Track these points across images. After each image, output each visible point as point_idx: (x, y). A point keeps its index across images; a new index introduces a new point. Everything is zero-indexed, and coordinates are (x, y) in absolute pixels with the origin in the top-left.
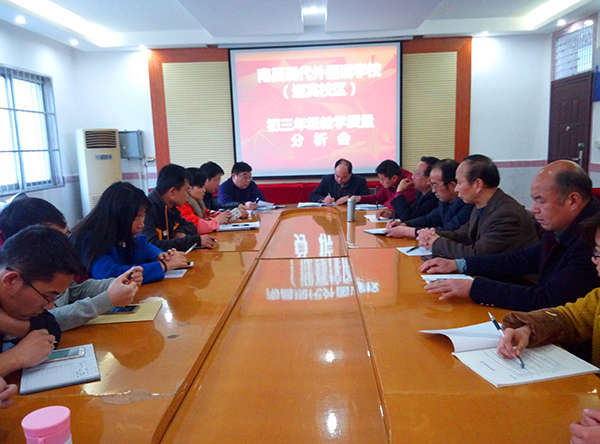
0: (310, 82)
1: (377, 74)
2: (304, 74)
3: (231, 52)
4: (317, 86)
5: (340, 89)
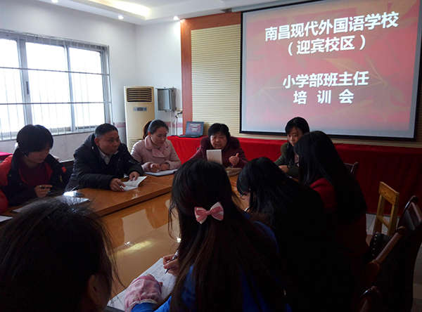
0: (315, 38)
1: (393, 23)
2: (310, 30)
3: (244, 14)
4: (323, 40)
5: (348, 43)
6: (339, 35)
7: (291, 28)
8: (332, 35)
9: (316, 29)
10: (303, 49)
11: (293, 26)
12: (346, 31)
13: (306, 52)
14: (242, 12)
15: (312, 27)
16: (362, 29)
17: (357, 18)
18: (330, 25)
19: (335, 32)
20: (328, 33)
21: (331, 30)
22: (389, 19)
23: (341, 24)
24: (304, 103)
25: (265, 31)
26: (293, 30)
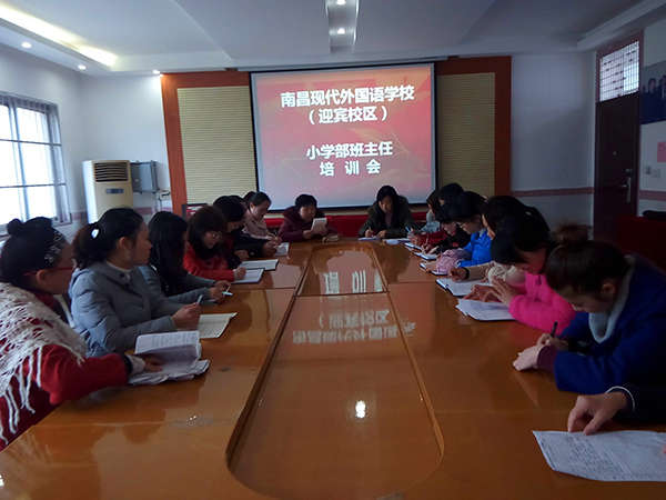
0: (337, 107)
1: (410, 97)
2: (331, 98)
3: (253, 75)
4: (345, 110)
5: (371, 113)
6: (361, 105)
7: (310, 95)
8: (354, 105)
9: (337, 98)
10: (325, 117)
11: (312, 93)
12: (368, 101)
13: (328, 122)
14: (250, 73)
15: (334, 95)
16: (382, 100)
17: (377, 89)
18: (351, 95)
19: (357, 101)
20: (350, 101)
21: (353, 100)
22: (406, 92)
23: (362, 94)
24: (332, 174)
25: (280, 97)
26: (313, 97)
